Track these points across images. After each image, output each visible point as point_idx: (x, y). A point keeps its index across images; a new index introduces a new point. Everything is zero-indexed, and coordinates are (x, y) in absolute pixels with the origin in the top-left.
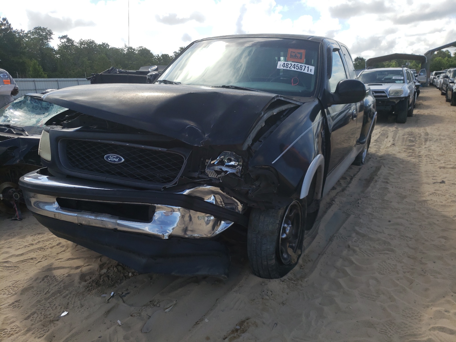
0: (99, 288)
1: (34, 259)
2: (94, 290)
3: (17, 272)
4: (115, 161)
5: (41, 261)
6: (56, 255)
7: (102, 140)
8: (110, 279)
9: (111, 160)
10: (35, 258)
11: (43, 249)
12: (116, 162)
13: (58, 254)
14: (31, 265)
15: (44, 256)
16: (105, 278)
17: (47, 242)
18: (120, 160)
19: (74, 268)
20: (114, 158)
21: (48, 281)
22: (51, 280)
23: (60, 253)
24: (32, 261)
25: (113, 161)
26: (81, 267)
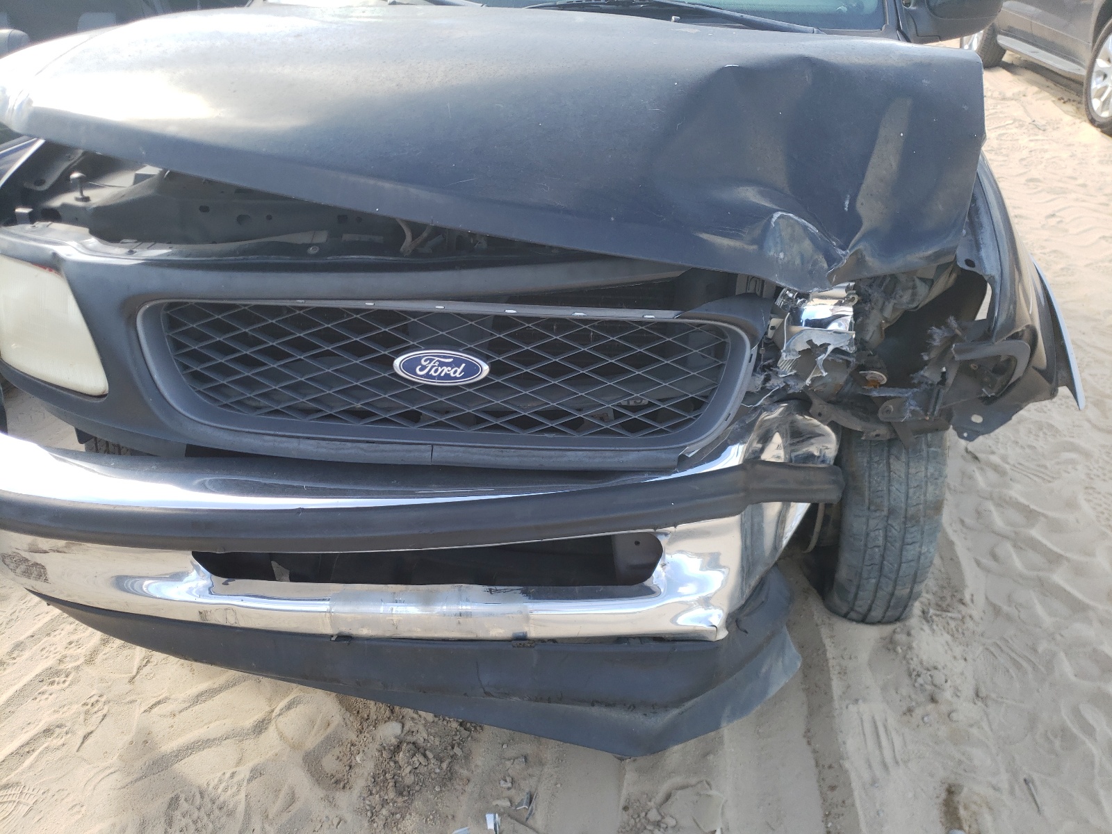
0: (418, 804)
1: (58, 731)
2: (403, 817)
3: (30, 810)
4: (447, 377)
5: (91, 732)
6: (129, 687)
7: (378, 299)
8: (430, 755)
9: (428, 376)
10: (58, 726)
11: (58, 673)
12: (456, 378)
13: (132, 680)
14: (61, 759)
15: (85, 704)
16: (415, 759)
17: (51, 639)
18: (471, 369)
19: (248, 734)
20: (442, 364)
21: (195, 822)
22: (202, 813)
23: (138, 673)
24: (53, 742)
25: (439, 377)
26: (270, 721)
